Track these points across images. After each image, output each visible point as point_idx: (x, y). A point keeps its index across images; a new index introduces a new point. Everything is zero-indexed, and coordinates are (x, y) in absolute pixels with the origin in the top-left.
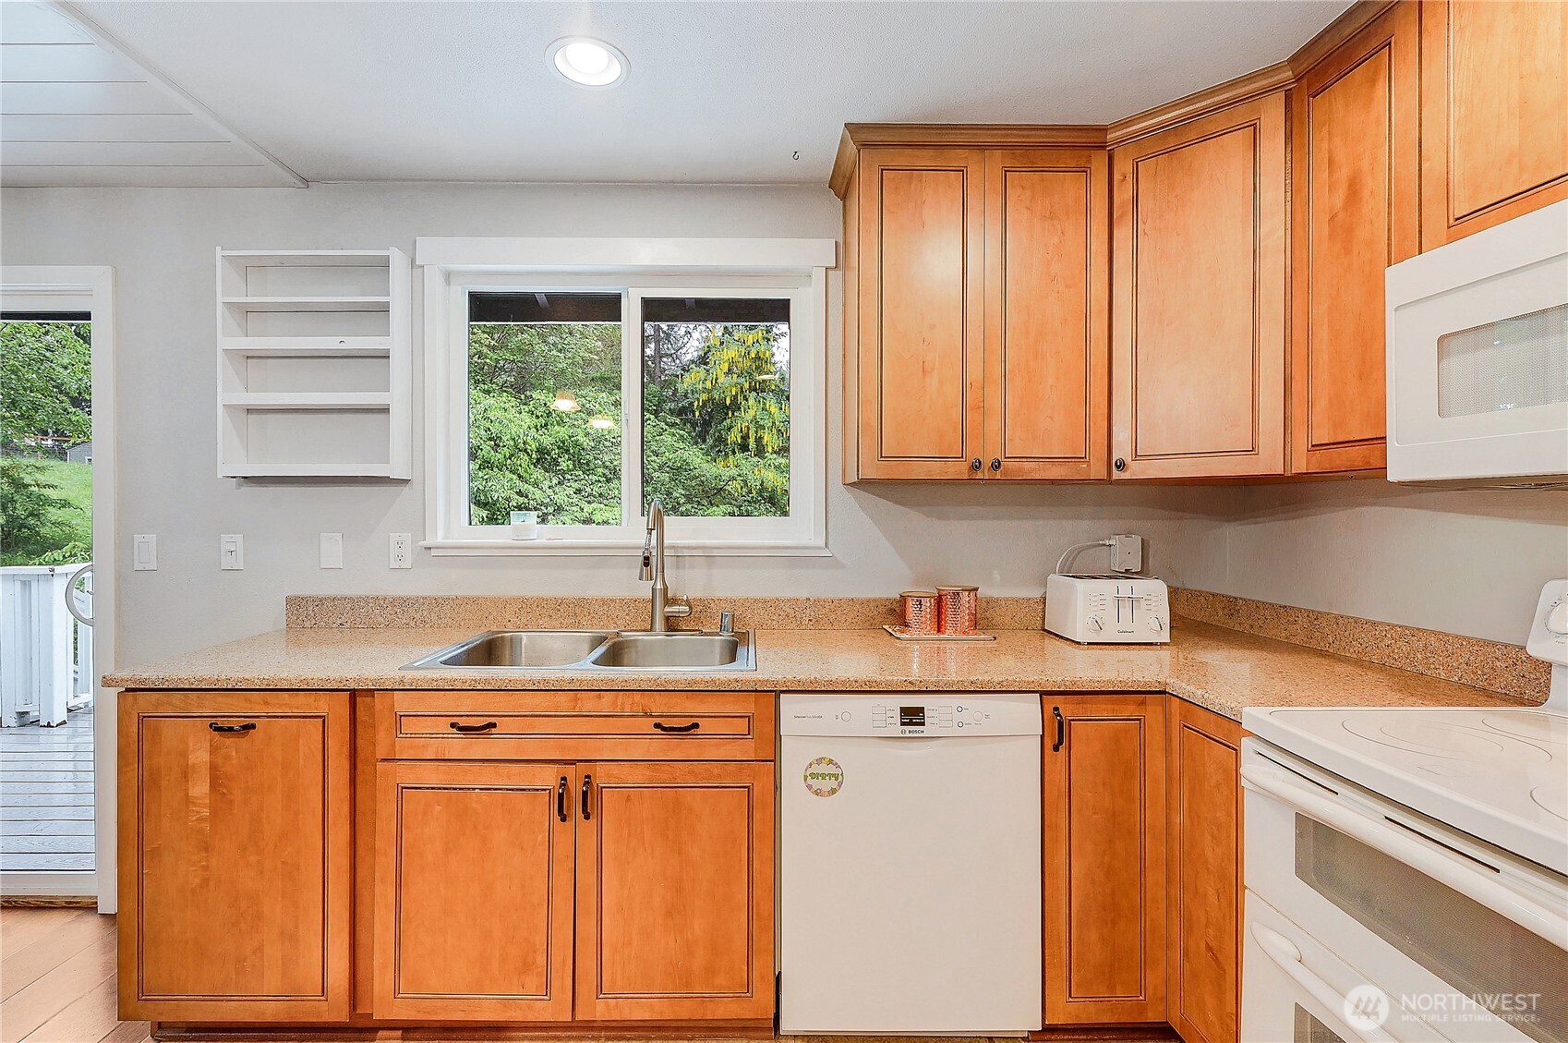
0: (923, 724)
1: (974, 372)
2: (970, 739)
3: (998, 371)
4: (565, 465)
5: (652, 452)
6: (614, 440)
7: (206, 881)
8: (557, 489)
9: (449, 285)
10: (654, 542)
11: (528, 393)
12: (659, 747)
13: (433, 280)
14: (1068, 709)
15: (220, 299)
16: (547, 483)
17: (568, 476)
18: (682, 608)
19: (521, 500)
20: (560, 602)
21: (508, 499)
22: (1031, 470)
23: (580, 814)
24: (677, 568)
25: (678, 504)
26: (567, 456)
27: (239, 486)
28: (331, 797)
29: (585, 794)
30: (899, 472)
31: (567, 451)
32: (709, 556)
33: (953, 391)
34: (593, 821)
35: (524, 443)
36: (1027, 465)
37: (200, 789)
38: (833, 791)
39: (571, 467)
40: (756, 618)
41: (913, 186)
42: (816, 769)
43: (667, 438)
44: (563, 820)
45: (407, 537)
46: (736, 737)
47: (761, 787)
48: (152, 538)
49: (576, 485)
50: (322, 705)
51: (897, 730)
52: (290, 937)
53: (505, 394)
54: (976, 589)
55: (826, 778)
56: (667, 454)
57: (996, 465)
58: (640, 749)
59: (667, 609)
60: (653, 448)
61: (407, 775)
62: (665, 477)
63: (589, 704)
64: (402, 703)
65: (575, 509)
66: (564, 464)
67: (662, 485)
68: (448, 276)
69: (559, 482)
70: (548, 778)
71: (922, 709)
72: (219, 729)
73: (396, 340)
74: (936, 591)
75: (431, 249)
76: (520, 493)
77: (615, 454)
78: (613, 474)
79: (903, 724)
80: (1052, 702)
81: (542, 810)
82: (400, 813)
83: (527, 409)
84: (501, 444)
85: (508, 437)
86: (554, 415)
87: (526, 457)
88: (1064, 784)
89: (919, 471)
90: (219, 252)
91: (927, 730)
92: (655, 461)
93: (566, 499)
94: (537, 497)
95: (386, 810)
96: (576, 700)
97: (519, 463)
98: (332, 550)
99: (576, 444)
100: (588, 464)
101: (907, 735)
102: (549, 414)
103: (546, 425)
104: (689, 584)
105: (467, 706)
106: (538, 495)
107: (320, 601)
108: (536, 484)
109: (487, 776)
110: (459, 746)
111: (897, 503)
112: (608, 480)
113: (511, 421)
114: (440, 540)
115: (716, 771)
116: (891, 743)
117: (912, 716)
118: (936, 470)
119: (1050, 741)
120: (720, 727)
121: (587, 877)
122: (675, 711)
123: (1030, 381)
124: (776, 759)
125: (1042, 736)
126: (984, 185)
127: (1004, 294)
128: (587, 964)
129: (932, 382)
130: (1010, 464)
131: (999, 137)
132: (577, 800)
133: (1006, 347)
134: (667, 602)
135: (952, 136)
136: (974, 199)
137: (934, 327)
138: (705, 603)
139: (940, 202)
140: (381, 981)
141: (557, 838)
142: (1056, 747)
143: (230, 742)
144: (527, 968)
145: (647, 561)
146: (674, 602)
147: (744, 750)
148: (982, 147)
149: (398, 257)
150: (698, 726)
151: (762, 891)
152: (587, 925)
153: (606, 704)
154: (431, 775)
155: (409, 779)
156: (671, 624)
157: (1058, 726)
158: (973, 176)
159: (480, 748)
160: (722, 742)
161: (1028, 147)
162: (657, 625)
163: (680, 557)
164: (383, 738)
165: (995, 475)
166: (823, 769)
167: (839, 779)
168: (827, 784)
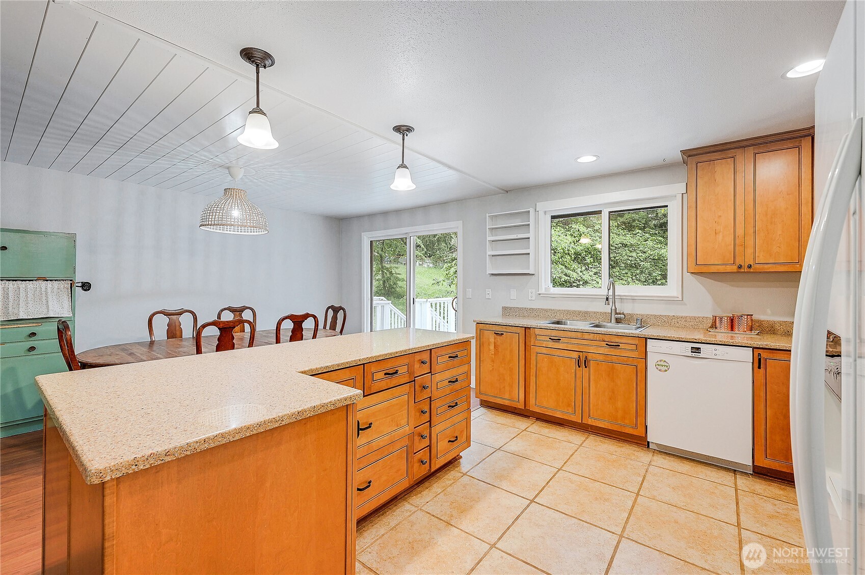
0: (700, 353)
1: (740, 232)
2: (720, 361)
3: (752, 231)
4: (589, 260)
6: (617, 246)
7: (493, 369)
8: (584, 273)
9: (545, 215)
11: (570, 225)
12: (606, 350)
13: (541, 213)
14: (764, 355)
15: (487, 227)
16: (579, 269)
17: (590, 266)
18: (622, 316)
19: (566, 278)
20: (580, 312)
21: (560, 278)
23: (584, 366)
24: (621, 303)
25: (656, 279)
27: (490, 276)
28: (520, 353)
29: (585, 361)
30: (704, 269)
31: (590, 253)
32: (633, 299)
33: (730, 239)
34: (587, 369)
35: (568, 250)
36: (766, 266)
37: (492, 347)
38: (666, 371)
39: (592, 261)
41: (711, 167)
42: (659, 363)
43: (650, 243)
44: (579, 367)
45: (534, 291)
46: (632, 350)
47: (641, 366)
48: (470, 289)
50: (518, 330)
51: (690, 354)
52: (511, 386)
53: (559, 227)
54: (752, 315)
55: (664, 367)
56: (649, 252)
57: (750, 267)
58: (601, 351)
59: (616, 316)
60: (641, 249)
61: (538, 349)
62: (648, 265)
63: (586, 336)
64: (537, 332)
65: (594, 282)
67: (647, 269)
68: (545, 212)
69: (586, 269)
70: (575, 355)
71: (700, 348)
72: (496, 334)
73: (531, 235)
74: (732, 316)
75: (541, 206)
76: (566, 275)
79: (692, 352)
80: (757, 352)
81: (573, 363)
82: (536, 359)
83: (569, 234)
84: (557, 252)
85: (560, 248)
87: (569, 257)
88: (763, 381)
89: (713, 269)
90: (488, 215)
91: (701, 355)
93: (589, 277)
94: (574, 276)
95: (533, 358)
96: (583, 335)
97: (565, 260)
98: (514, 294)
101: (694, 356)
104: (626, 308)
105: (554, 333)
106: (575, 275)
107: (511, 309)
108: (574, 270)
109: (558, 353)
110: (551, 344)
111: (715, 280)
113: (561, 240)
114: (543, 292)
115: (625, 360)
116: (686, 358)
117: (698, 350)
118: (721, 269)
119: (756, 365)
120: (627, 347)
121: (586, 384)
122: (612, 341)
123: (768, 233)
124: (646, 359)
125: (753, 363)
126: (744, 161)
127: (755, 201)
128: (586, 408)
129: (720, 237)
130: (757, 266)
131: (751, 142)
132: (583, 362)
133: (755, 221)
134: (617, 314)
135: (728, 146)
136: (740, 167)
137: (720, 216)
138: (631, 315)
139: (723, 171)
140: (532, 401)
141: (577, 372)
142: (759, 367)
143: (498, 337)
144: (569, 405)
145: (607, 299)
146: (620, 314)
147: (635, 354)
148: (744, 147)
149: (532, 210)
150: (619, 346)
151: (641, 397)
152: (586, 397)
153: (591, 337)
154: (544, 351)
155: (539, 351)
156: (618, 321)
157: (760, 360)
158: (739, 158)
159: (557, 345)
160: (627, 351)
161: (766, 143)
162: (613, 321)
163: (622, 299)
164: (533, 340)
165: (749, 270)
166: (662, 363)
167: (668, 367)
168: (664, 368)
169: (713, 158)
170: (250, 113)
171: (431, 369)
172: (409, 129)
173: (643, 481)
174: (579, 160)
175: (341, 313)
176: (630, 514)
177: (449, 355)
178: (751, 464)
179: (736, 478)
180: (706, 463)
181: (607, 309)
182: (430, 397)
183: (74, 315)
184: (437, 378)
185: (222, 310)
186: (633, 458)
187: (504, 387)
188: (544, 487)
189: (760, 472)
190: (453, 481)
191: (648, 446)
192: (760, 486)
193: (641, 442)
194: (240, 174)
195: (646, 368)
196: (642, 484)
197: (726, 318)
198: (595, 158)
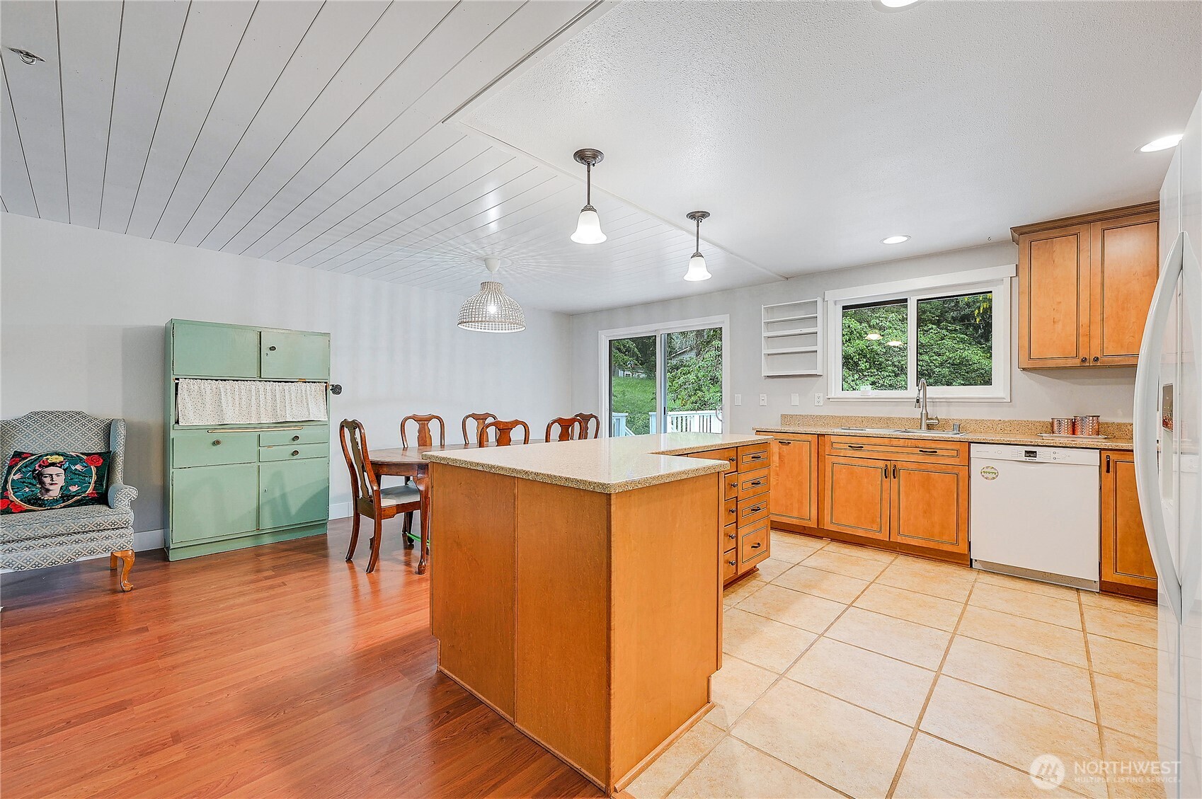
0: (1036, 457)
1: (1084, 319)
2: (1059, 464)
3: (1099, 318)
5: (934, 353)
7: (778, 484)
8: (858, 382)
9: (836, 305)
10: (921, 396)
12: (921, 458)
13: (831, 304)
14: (1114, 457)
15: (763, 321)
18: (934, 421)
22: (1120, 360)
23: (892, 477)
24: (933, 405)
26: (865, 360)
27: (765, 379)
28: (812, 464)
29: (894, 470)
30: (1040, 364)
32: (948, 402)
33: (1071, 329)
34: (897, 479)
36: (1116, 359)
37: (776, 458)
38: (994, 478)
40: (972, 427)
41: (1048, 246)
42: (985, 470)
44: (886, 478)
45: (823, 394)
46: (952, 457)
47: (963, 474)
48: (740, 395)
49: (872, 379)
50: (809, 438)
51: (1024, 458)
52: (801, 502)
54: (1099, 417)
55: (990, 474)
56: (948, 354)
57: (1096, 359)
58: (913, 458)
59: (927, 421)
61: (835, 459)
63: (895, 442)
64: (834, 439)
66: (863, 365)
68: (835, 303)
70: (882, 464)
71: (1036, 452)
72: (782, 443)
73: (819, 329)
75: (830, 295)
77: (902, 357)
78: (903, 370)
79: (1026, 456)
80: (1105, 454)
81: (879, 474)
82: (832, 470)
86: (855, 333)
88: (1112, 487)
89: (1051, 364)
90: (763, 307)
91: (1037, 459)
92: (936, 360)
95: (828, 469)
96: (890, 441)
98: (795, 399)
99: (872, 351)
100: (880, 364)
101: (1028, 460)
102: (852, 333)
103: (850, 340)
104: (941, 413)
105: (854, 440)
107: (792, 416)
109: (861, 462)
110: (850, 453)
112: (896, 375)
114: (833, 396)
115: (943, 468)
116: (1020, 463)
117: (1031, 454)
118: (1061, 363)
119: (1104, 469)
120: (945, 453)
121: (894, 496)
122: (927, 446)
123: (1119, 321)
124: (969, 466)
125: (1100, 466)
126: (1090, 240)
127: (1103, 284)
128: (894, 524)
129: (1059, 326)
130: (1105, 359)
131: (1099, 216)
132: (891, 472)
133: (1103, 307)
134: (928, 419)
135: (1070, 222)
136: (1084, 245)
137: (1060, 302)
138: (947, 421)
139: (1064, 251)
140: (827, 518)
141: (884, 484)
142: (1108, 471)
143: (785, 448)
144: (873, 521)
145: (918, 401)
146: (932, 419)
147: (956, 461)
148: (1089, 222)
149: (819, 300)
150: (936, 452)
151: (963, 510)
152: (894, 512)
153: (901, 442)
154: (842, 460)
155: (835, 461)
156: (929, 427)
157: (1108, 463)
158: (1084, 236)
159: (858, 454)
160: (946, 458)
161: (1118, 217)
162: (923, 427)
163: (935, 402)
164: (827, 448)
165: (1095, 364)
166: (989, 470)
167: (996, 474)
168: (991, 476)
169: (1052, 236)
170: (583, 210)
171: (737, 468)
172: (704, 215)
173: (970, 594)
174: (884, 242)
175: (593, 421)
176: (960, 619)
177: (752, 455)
178: (1097, 580)
179: (1079, 596)
180: (1043, 582)
181: (916, 413)
182: (737, 497)
183: (329, 418)
184: (743, 478)
185: (467, 417)
186: (955, 575)
187: (792, 504)
188: (859, 596)
189: (1108, 589)
190: (758, 588)
191: (971, 566)
192: (1108, 602)
193: (963, 560)
194: (497, 266)
195: (969, 477)
196: (969, 596)
197: (1066, 421)
198: (905, 239)
